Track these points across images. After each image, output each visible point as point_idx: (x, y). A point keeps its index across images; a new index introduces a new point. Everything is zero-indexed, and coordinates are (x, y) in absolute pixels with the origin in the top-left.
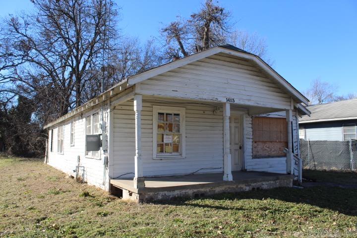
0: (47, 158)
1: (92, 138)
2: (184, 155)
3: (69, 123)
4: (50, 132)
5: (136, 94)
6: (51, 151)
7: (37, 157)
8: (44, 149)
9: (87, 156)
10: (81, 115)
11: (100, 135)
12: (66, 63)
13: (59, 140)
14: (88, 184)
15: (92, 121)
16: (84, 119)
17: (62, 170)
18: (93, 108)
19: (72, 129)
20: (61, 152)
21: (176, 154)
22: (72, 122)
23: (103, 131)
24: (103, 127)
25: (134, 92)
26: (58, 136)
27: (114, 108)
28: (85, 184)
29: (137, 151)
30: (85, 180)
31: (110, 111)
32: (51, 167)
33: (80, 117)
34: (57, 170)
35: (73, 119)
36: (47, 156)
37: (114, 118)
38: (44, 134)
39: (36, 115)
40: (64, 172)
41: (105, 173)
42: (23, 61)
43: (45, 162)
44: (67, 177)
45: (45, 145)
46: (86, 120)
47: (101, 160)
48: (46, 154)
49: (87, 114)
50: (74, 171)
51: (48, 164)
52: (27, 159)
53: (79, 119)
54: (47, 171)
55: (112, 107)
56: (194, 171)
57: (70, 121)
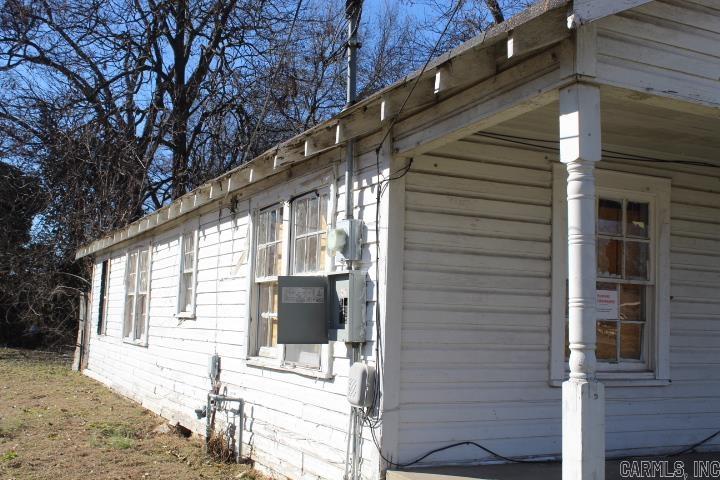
0: (82, 353)
1: (300, 290)
2: (663, 372)
3: (176, 237)
4: (98, 269)
5: (578, 80)
6: (99, 331)
7: (52, 350)
8: (73, 325)
9: (254, 360)
10: (232, 207)
11: (333, 278)
12: (144, 60)
13: (129, 298)
14: (257, 467)
15: (285, 226)
16: (245, 221)
17: (138, 399)
18: (291, 171)
19: (187, 260)
20: (137, 336)
21: (632, 365)
22: (188, 235)
23: (350, 262)
24: (354, 246)
25: (564, 73)
26: (128, 283)
27: (408, 167)
28: (244, 469)
29: (575, 359)
30: (246, 452)
31: (392, 179)
32: (98, 385)
33: (226, 212)
34: (119, 397)
35: (195, 222)
36: (83, 348)
37: (406, 209)
38: (75, 276)
39: (48, 220)
40: (146, 405)
41: (357, 440)
42: (15, 60)
43: (75, 366)
44: (164, 429)
45: (78, 311)
46: (255, 223)
47: (331, 379)
48: (79, 341)
49: (260, 201)
50: (201, 414)
51: (85, 372)
52: (17, 351)
53: (221, 220)
54: (86, 402)
55: (401, 162)
56: (700, 439)
57: (180, 230)
